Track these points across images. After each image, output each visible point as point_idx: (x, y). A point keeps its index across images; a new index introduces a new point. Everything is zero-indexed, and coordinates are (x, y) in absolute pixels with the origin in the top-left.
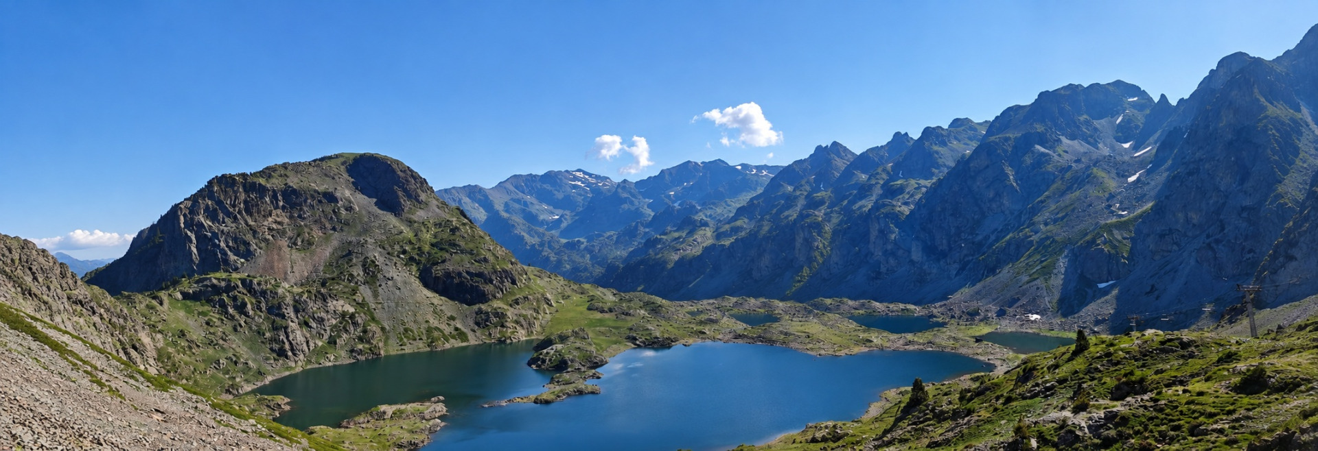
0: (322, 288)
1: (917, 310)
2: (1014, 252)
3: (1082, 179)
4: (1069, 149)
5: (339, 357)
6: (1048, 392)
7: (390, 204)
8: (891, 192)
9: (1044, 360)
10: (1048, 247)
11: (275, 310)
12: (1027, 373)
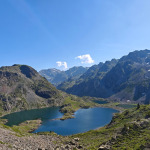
0: (14, 95)
1: (104, 100)
2: (124, 87)
3: (138, 71)
4: (135, 65)
5: (18, 110)
6: (132, 117)
7: (29, 76)
8: (99, 75)
9: (130, 110)
10: (131, 86)
11: (4, 100)
12: (127, 113)
